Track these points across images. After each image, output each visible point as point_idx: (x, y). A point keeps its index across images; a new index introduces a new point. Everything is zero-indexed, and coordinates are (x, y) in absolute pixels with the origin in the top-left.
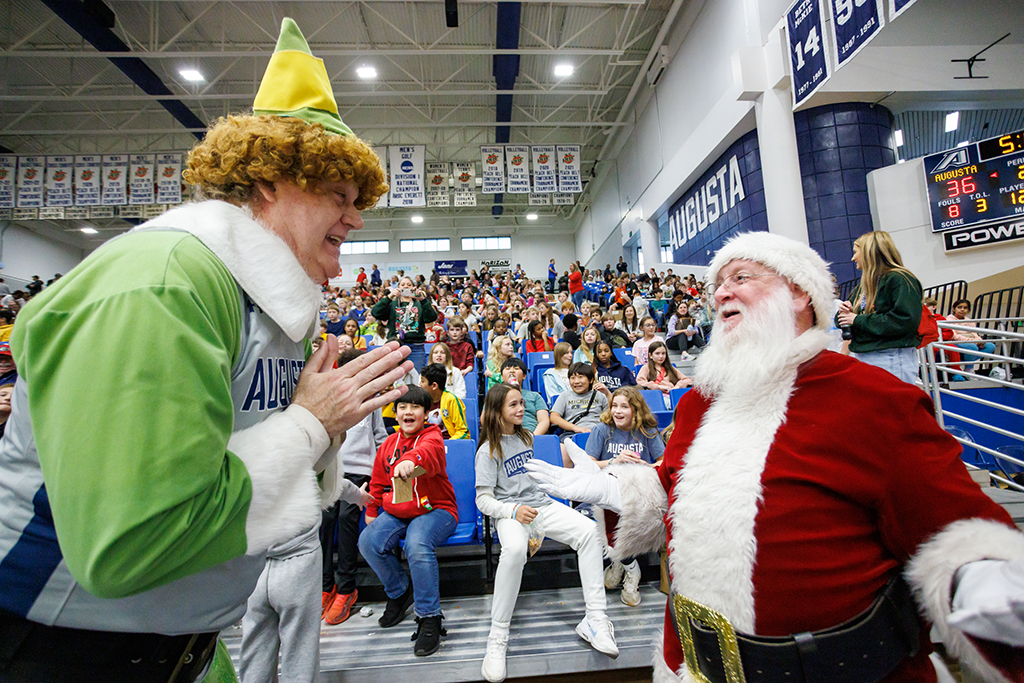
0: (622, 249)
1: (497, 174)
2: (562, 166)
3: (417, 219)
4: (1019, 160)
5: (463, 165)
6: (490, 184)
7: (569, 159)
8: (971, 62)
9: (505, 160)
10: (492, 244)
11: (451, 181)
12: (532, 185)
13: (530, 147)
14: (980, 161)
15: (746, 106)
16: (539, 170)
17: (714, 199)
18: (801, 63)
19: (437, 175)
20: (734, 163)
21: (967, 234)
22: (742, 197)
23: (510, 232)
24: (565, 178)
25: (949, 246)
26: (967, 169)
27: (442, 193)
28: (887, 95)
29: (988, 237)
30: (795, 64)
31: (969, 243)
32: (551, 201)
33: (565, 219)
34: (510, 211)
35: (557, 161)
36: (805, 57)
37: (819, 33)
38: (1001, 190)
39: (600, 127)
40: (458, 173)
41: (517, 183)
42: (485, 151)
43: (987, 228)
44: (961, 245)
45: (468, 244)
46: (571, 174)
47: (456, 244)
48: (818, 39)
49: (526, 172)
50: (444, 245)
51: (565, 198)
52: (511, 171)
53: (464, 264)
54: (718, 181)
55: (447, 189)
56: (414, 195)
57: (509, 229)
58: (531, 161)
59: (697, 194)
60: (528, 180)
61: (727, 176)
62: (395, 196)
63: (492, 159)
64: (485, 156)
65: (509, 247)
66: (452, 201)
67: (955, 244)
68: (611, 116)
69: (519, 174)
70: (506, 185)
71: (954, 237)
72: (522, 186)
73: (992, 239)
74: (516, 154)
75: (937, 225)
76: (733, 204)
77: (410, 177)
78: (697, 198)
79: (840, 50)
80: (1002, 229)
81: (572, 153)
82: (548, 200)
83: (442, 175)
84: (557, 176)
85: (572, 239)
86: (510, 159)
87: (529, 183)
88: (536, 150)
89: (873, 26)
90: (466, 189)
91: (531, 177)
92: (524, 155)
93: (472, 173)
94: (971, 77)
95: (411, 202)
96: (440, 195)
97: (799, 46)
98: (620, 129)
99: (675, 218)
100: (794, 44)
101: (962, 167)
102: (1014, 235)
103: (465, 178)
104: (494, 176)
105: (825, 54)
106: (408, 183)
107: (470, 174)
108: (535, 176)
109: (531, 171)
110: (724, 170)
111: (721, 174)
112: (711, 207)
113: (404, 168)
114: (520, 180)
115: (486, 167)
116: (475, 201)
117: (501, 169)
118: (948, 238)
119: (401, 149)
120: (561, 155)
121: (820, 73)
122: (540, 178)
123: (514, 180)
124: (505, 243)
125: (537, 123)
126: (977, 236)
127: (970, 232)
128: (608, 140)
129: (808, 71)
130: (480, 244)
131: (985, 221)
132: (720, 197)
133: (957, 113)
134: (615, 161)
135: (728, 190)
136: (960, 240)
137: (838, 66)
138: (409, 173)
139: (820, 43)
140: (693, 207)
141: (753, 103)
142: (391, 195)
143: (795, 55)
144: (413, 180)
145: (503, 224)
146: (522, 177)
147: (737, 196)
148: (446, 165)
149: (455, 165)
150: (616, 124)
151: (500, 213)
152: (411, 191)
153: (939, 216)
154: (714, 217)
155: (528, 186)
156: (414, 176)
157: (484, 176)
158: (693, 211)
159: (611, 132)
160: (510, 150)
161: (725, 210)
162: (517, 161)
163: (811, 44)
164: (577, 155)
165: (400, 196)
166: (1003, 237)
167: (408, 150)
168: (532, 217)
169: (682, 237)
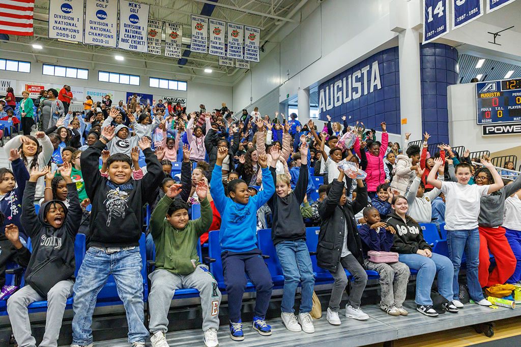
0: (278, 105)
1: (202, 38)
2: (248, 42)
3: (119, 58)
4: (518, 94)
5: (173, 26)
6: (196, 45)
7: (252, 37)
8: (496, 35)
9: (209, 29)
10: (173, 85)
11: (164, 36)
12: (226, 51)
13: (227, 23)
14: (502, 91)
15: (393, 35)
16: (231, 41)
17: (359, 85)
18: (431, 19)
19: (153, 29)
20: (375, 66)
21: (493, 128)
22: (379, 87)
23: (186, 78)
24: (249, 50)
25: (485, 133)
26: (495, 93)
27: (156, 44)
28: (460, 44)
29: (502, 131)
30: (427, 19)
31: (493, 133)
32: (235, 64)
33: (228, 75)
34: (192, 63)
35: (244, 37)
36: (433, 16)
37: (444, 5)
38: (509, 107)
39: (274, 19)
40: (169, 31)
41: (216, 48)
42: (195, 19)
43: (502, 126)
44: (490, 133)
45: (154, 83)
46: (253, 48)
47: (144, 81)
48: (443, 8)
49: (223, 41)
50: (135, 81)
51: (244, 64)
52: (212, 38)
53: (151, 97)
54: (362, 75)
55: (160, 42)
56: (139, 43)
57: (186, 76)
58: (226, 33)
59: (345, 79)
60: (224, 47)
61: (369, 73)
62: (123, 40)
63: (199, 27)
64: (194, 23)
65: (185, 89)
66: (163, 51)
67: (487, 132)
68: (284, 14)
69: (218, 41)
70: (208, 47)
71: (487, 128)
72: (219, 50)
73: (504, 132)
74: (217, 26)
75: (480, 121)
76: (372, 90)
77: (136, 27)
78: (345, 82)
79: (456, 19)
80: (508, 127)
81: (255, 33)
82: (232, 63)
83: (157, 30)
84: (244, 48)
85: (232, 90)
86: (212, 29)
87: (224, 49)
88: (231, 26)
89: (476, 12)
90: (175, 44)
91: (226, 45)
92: (222, 28)
93: (180, 33)
94: (495, 43)
95: (136, 47)
96: (154, 45)
97: (430, 9)
98: (287, 23)
99: (325, 91)
100: (427, 6)
101: (493, 92)
102: (513, 132)
103: (174, 35)
104: (200, 39)
105: (447, 18)
106: (134, 32)
107: (178, 33)
108: (229, 45)
109: (226, 41)
110: (368, 68)
111: (365, 70)
112: (355, 90)
113: (132, 20)
114: (218, 45)
115: (194, 32)
116: (180, 54)
117: (205, 35)
118: (485, 128)
119: (130, 4)
120: (248, 33)
121: (442, 28)
122: (232, 47)
123: (214, 45)
124: (183, 86)
125: (237, 8)
126: (497, 130)
127: (494, 127)
128: (277, 29)
129: (435, 25)
130: (164, 84)
131: (501, 122)
132: (363, 84)
133: (484, 60)
134: (279, 44)
135: (369, 81)
136: (490, 130)
137: (454, 28)
138: (136, 25)
139: (444, 11)
140: (340, 86)
141: (397, 34)
142: (120, 39)
143: (427, 13)
144: (138, 30)
145: (184, 72)
146: (220, 44)
147: (376, 86)
148: (161, 23)
149: (167, 24)
150: (285, 19)
151: (184, 64)
152: (136, 39)
153: (481, 116)
154: (356, 96)
155: (223, 51)
156: (140, 28)
157: (193, 38)
158: (340, 89)
159: (280, 24)
160: (212, 22)
161: (366, 93)
162: (217, 31)
163: (439, 9)
164: (258, 35)
165: (127, 41)
166: (508, 132)
167: (136, 6)
168: (208, 71)
169: (330, 104)
